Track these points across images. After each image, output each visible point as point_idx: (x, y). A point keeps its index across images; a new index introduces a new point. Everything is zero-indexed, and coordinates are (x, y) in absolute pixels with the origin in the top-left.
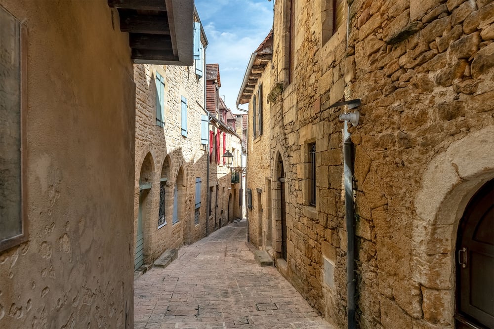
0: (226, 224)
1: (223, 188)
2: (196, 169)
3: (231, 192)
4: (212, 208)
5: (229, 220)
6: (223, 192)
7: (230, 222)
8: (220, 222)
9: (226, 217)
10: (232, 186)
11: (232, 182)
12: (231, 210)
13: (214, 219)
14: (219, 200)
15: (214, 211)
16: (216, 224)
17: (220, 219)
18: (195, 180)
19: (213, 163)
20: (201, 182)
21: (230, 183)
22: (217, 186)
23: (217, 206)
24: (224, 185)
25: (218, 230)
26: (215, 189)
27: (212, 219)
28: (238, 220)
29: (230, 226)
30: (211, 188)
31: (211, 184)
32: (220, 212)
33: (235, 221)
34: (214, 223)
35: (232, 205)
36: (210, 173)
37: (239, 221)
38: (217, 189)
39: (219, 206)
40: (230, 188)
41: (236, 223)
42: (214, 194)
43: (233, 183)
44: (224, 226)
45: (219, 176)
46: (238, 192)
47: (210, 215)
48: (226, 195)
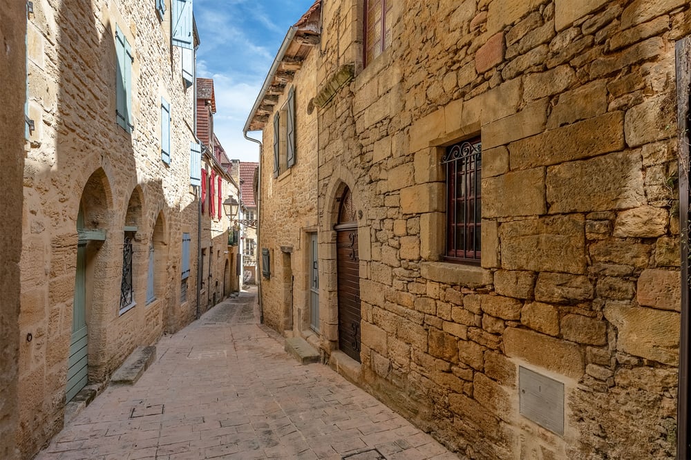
0: (221, 300)
1: (218, 251)
2: (182, 221)
3: (228, 257)
4: (203, 278)
5: (224, 295)
6: (218, 257)
7: (226, 297)
8: (214, 298)
9: (221, 291)
10: (230, 249)
11: (229, 244)
12: (228, 281)
13: (206, 294)
14: (213, 269)
15: (206, 282)
16: (210, 300)
17: (214, 294)
18: (180, 236)
19: (206, 214)
20: (190, 240)
21: (227, 246)
22: (211, 248)
23: (210, 276)
24: (219, 247)
25: (212, 309)
26: (207, 252)
27: (204, 294)
28: (237, 293)
29: (227, 302)
30: (203, 250)
31: (204, 244)
32: (214, 283)
33: (232, 295)
34: (207, 298)
35: (228, 275)
36: (202, 230)
37: (237, 295)
38: (211, 252)
39: (213, 276)
40: (227, 252)
41: (234, 297)
42: (206, 259)
43: (230, 246)
44: (218, 302)
45: (214, 235)
46: (235, 257)
47: (202, 288)
48: (222, 261)
